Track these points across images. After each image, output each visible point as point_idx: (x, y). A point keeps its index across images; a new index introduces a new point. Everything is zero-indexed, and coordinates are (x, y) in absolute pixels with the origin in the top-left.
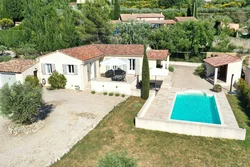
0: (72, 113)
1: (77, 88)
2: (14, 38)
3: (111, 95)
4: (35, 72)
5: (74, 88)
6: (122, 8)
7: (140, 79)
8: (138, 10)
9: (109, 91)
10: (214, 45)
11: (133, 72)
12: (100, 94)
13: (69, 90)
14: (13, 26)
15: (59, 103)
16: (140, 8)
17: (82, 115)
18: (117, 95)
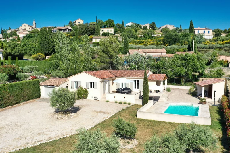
0: (93, 111)
1: (96, 99)
2: (47, 67)
3: (120, 103)
4: (67, 87)
5: (93, 99)
6: (130, 45)
7: (142, 94)
8: (144, 47)
9: (119, 101)
10: (206, 72)
11: (137, 90)
12: (112, 103)
13: (90, 100)
14: (44, 59)
15: (84, 106)
16: (146, 45)
17: (100, 112)
18: (125, 103)
